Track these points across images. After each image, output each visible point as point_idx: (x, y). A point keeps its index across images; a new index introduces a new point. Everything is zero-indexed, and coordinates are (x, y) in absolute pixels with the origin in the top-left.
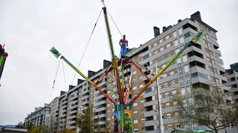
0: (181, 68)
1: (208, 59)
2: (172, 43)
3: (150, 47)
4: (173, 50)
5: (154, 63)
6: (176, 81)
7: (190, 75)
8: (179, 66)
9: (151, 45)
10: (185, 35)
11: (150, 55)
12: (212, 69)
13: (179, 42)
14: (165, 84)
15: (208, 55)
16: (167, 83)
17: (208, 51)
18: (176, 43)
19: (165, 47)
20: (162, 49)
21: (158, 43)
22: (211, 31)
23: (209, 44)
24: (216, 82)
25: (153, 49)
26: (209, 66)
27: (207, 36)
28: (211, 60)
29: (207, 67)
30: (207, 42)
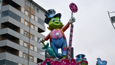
23: (32, 27)
26: (24, 53)
27: (32, 17)
28: (29, 45)
29: (21, 54)
30: (30, 24)
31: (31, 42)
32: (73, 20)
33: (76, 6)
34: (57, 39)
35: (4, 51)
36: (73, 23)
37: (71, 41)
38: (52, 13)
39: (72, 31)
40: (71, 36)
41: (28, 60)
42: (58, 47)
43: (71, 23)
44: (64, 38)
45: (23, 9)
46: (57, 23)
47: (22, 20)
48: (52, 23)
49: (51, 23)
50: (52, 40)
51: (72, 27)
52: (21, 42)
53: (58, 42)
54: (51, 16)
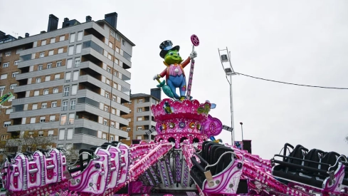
0: (68, 87)
1: (108, 82)
2: (66, 49)
3: (35, 45)
4: (65, 60)
5: (35, 70)
6: (59, 103)
7: (77, 100)
8: (66, 84)
9: (38, 41)
10: (84, 43)
11: (34, 56)
12: (111, 95)
13: (75, 50)
14: (43, 104)
15: (110, 76)
16: (46, 104)
17: (112, 70)
18: (71, 51)
19: (56, 51)
20: (51, 53)
21: (48, 43)
22: (126, 43)
23: (116, 61)
24: (110, 112)
25: (39, 50)
26: (106, 91)
27: (117, 50)
28: (112, 83)
29: (102, 92)
30: (114, 58)
31: (115, 79)
32: (195, 55)
33: (197, 39)
34: (175, 77)
35: (84, 88)
36: (194, 59)
37: (191, 79)
38: (169, 45)
39: (192, 68)
40: (191, 73)
41: (111, 100)
42: (176, 86)
43: (192, 59)
44: (184, 76)
45: (107, 40)
46: (176, 57)
47: (106, 53)
48: (170, 56)
49: (168, 56)
50: (170, 77)
51: (193, 62)
52: (103, 78)
53: (176, 80)
54: (168, 48)
